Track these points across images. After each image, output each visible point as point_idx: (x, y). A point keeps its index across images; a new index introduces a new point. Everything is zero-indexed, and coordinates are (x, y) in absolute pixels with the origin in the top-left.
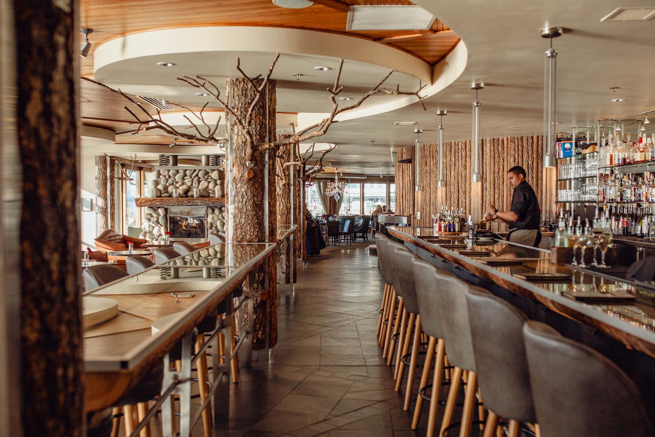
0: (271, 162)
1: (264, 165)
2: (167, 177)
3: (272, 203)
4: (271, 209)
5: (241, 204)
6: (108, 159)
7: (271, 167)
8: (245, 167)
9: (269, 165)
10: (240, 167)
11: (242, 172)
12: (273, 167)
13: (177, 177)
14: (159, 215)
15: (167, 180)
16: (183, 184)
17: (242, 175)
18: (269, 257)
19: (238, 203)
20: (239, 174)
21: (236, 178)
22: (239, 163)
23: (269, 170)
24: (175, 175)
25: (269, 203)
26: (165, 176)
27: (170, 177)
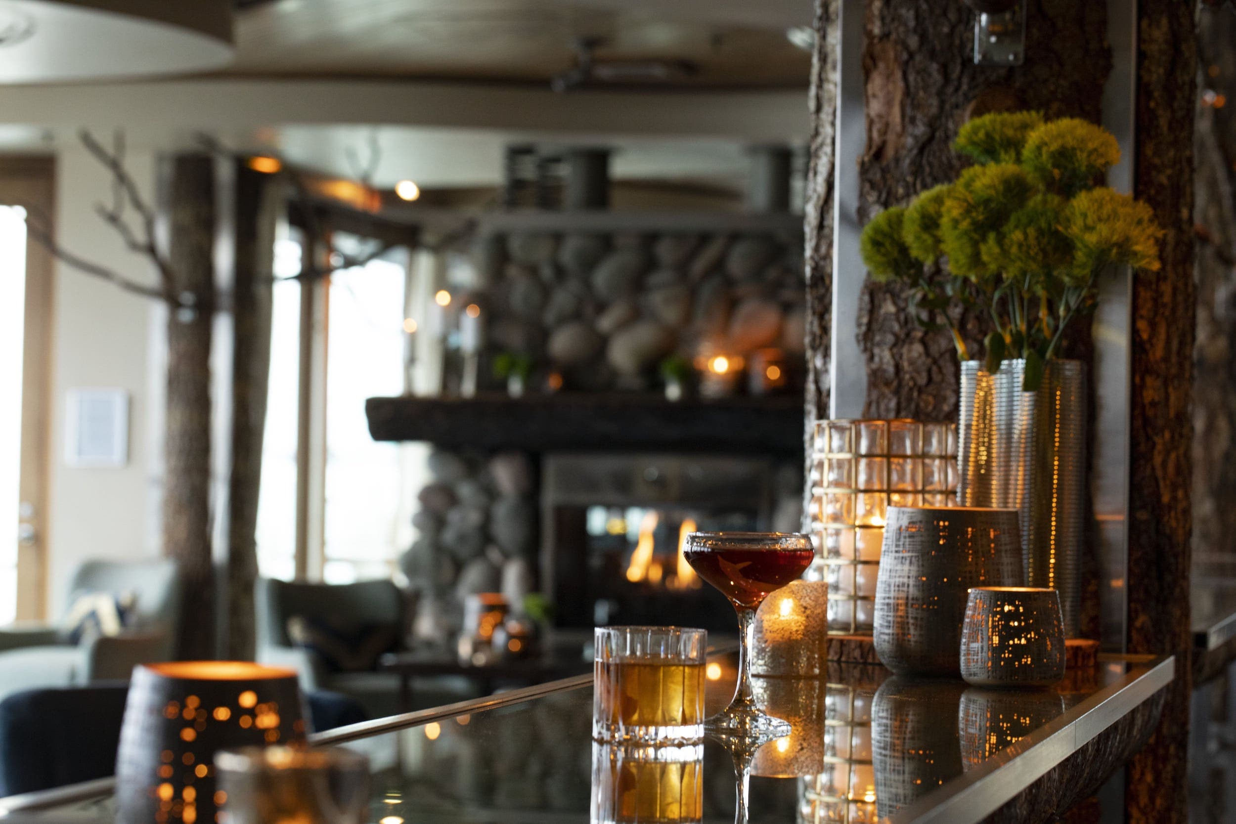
0: (1160, 33)
1: (1107, 54)
2: (547, 273)
3: (1159, 352)
4: (1149, 395)
5: (918, 348)
6: (225, 172)
7: (1156, 74)
8: (956, 70)
9: (1142, 56)
10: (922, 72)
11: (934, 102)
12: (1171, 72)
13: (602, 277)
14: (491, 493)
15: (546, 292)
16: (636, 315)
17: (932, 125)
18: (1129, 766)
19: (898, 342)
20: (908, 120)
21: (890, 152)
22: (913, 42)
23: (1143, 90)
24: (589, 264)
25: (1138, 347)
26: (532, 270)
27: (560, 272)
